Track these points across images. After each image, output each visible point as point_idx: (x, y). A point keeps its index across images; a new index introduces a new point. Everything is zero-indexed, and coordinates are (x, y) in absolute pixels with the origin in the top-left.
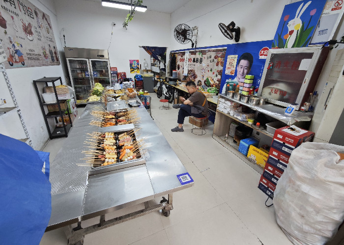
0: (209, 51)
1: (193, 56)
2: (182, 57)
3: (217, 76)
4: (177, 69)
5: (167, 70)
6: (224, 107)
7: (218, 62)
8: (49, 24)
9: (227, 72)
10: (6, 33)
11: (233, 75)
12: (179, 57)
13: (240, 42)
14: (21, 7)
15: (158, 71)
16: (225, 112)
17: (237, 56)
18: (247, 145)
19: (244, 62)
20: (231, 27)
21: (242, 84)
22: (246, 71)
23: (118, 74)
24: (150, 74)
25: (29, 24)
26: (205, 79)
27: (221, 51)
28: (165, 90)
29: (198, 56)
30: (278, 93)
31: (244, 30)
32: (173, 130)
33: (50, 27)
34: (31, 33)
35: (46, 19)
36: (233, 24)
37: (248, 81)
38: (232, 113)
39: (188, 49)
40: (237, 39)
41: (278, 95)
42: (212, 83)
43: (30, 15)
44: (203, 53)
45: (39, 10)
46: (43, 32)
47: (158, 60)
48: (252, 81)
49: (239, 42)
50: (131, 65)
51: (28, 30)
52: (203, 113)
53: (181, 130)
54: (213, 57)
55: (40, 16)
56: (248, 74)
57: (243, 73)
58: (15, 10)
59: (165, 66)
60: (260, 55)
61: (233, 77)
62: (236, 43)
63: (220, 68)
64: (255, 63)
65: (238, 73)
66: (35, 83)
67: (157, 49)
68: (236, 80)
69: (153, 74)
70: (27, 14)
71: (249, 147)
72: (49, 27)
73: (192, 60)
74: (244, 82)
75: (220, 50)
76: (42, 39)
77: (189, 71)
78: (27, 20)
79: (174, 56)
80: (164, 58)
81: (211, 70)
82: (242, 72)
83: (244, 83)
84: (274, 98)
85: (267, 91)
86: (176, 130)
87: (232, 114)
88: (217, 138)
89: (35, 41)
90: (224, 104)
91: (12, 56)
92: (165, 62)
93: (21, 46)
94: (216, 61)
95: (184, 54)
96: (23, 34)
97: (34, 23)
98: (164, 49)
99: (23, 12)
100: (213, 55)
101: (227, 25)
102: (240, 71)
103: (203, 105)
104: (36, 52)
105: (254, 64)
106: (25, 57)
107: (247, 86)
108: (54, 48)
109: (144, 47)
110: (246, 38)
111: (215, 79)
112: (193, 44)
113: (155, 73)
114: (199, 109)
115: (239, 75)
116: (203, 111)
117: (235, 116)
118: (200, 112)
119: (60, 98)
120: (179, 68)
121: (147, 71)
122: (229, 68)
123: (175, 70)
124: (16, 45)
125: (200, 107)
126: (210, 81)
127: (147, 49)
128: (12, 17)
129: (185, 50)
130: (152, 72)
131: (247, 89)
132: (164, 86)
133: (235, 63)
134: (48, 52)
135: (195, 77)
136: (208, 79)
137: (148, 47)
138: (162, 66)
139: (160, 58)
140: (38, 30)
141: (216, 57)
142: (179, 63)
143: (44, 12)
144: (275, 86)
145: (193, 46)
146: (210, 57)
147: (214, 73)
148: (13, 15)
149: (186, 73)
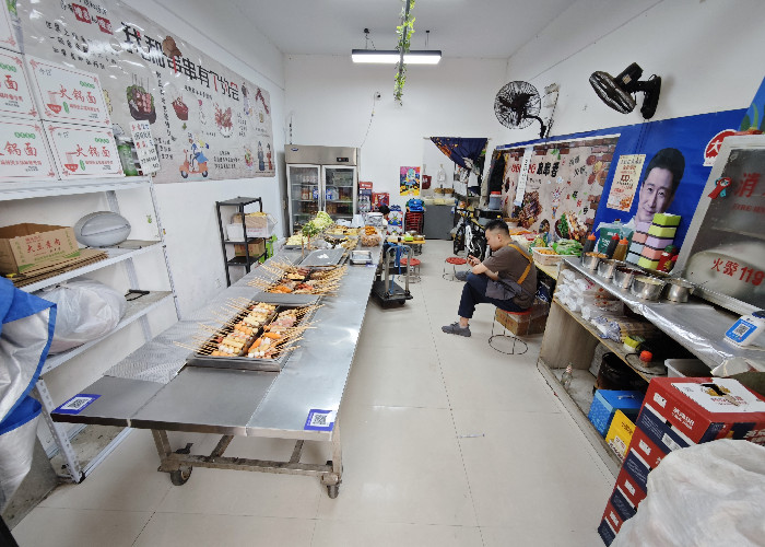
0: (577, 145)
1: (539, 159)
2: (517, 159)
3: (585, 210)
4: (503, 190)
5: (484, 191)
6: (571, 294)
7: (593, 174)
8: (266, 107)
9: (613, 202)
10: (185, 127)
11: (628, 210)
12: (510, 161)
13: (658, 116)
14: (219, 83)
15: (464, 193)
16: (572, 307)
17: (643, 157)
18: (609, 408)
19: (659, 176)
20: (627, 79)
21: (640, 238)
22: (661, 201)
23: (372, 197)
24: (448, 200)
25: (229, 111)
26: (558, 217)
27: (606, 145)
28: (469, 237)
29: (551, 158)
30: (738, 273)
31: (671, 82)
32: (446, 330)
33: (267, 112)
34: (228, 124)
35: (262, 99)
36: (635, 70)
37: (658, 231)
38: (587, 312)
39: (531, 142)
40: (648, 110)
41: (735, 282)
42: (572, 228)
43: (233, 95)
44: (564, 149)
45: (251, 84)
46: (253, 121)
47: (465, 167)
48: (671, 232)
49: (654, 119)
50: (403, 177)
51: (224, 120)
52: (517, 301)
53: (466, 333)
54: (583, 160)
55: (252, 93)
56: (663, 210)
57: (654, 207)
58: (207, 91)
59: (480, 181)
60: (709, 155)
61: (625, 217)
62: (647, 121)
63: (598, 190)
64: (688, 177)
65: (640, 206)
66: (218, 205)
67: (465, 145)
68: (631, 225)
69: (454, 199)
70: (227, 93)
71: (612, 415)
72: (264, 112)
73: (537, 167)
74: (648, 231)
75: (603, 143)
76: (248, 132)
77: (526, 195)
78: (225, 102)
79: (502, 158)
80: (480, 163)
81: (575, 194)
82: (651, 203)
83: (647, 235)
84: (723, 287)
85: (703, 262)
86: (453, 330)
87: (586, 316)
88: (546, 371)
89: (235, 137)
90: (572, 287)
91: (187, 164)
92: (481, 172)
93: (208, 147)
94: (589, 169)
95: (521, 152)
96: (215, 127)
97: (237, 107)
98: (483, 142)
99: (221, 90)
100: (584, 153)
101: (615, 76)
102: (647, 198)
103: (520, 281)
104: (232, 156)
105: (684, 180)
106: (210, 165)
107: (655, 243)
108: (269, 146)
109: (433, 139)
110: (675, 106)
111: (579, 219)
112: (543, 128)
113: (459, 197)
114: (507, 288)
115: (642, 213)
116: (517, 296)
117: (594, 322)
118: (510, 296)
119: (250, 235)
120: (507, 187)
121: (443, 192)
122: (619, 191)
123: (499, 190)
124: (198, 145)
125: (512, 284)
126: (570, 225)
127: (443, 143)
128: (201, 103)
129: (525, 143)
130: (454, 193)
131: (652, 254)
132: (468, 228)
133: (635, 179)
134: (254, 155)
135: (537, 209)
136: (564, 216)
137: (444, 140)
138: (473, 181)
139: (469, 163)
140: (244, 117)
141: (589, 162)
142: (509, 174)
143: (260, 87)
144: (731, 252)
145: (542, 134)
146: (578, 159)
147: (579, 203)
148: (201, 98)
149: (519, 200)
